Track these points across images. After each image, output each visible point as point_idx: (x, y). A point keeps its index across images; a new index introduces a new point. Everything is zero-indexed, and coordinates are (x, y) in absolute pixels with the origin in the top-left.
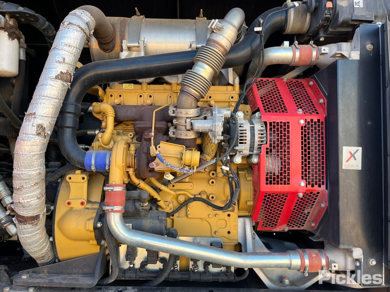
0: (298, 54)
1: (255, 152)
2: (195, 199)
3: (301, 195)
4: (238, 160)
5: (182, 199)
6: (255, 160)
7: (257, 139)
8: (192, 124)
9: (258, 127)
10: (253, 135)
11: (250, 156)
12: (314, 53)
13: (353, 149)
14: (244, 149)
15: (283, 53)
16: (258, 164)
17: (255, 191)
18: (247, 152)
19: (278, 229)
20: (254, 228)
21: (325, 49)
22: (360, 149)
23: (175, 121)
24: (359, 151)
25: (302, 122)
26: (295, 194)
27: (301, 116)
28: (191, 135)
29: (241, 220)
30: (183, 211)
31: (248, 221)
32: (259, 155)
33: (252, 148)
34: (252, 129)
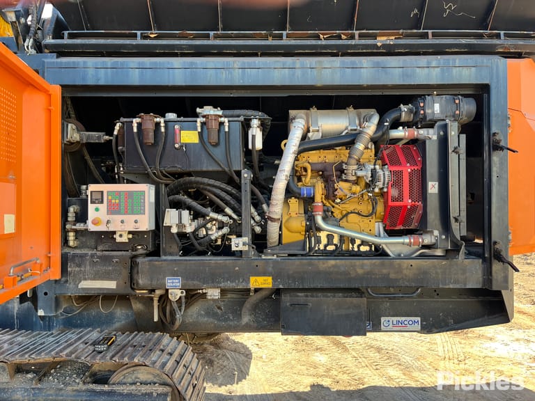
0: (407, 134)
1: (386, 186)
2: (352, 213)
3: (409, 207)
4: (377, 190)
5: (344, 213)
6: (385, 190)
7: (386, 179)
8: (355, 173)
9: (387, 173)
10: (384, 177)
11: (383, 188)
12: (416, 133)
13: (434, 183)
14: (380, 184)
15: (399, 133)
16: (387, 192)
17: (385, 206)
18: (381, 186)
19: (397, 228)
20: (384, 228)
21: (421, 131)
22: (437, 183)
23: (345, 171)
24: (436, 184)
25: (409, 170)
26: (406, 206)
27: (408, 167)
28: (354, 178)
29: (377, 223)
30: (345, 219)
31: (381, 224)
32: (387, 187)
33: (384, 184)
34: (384, 174)
